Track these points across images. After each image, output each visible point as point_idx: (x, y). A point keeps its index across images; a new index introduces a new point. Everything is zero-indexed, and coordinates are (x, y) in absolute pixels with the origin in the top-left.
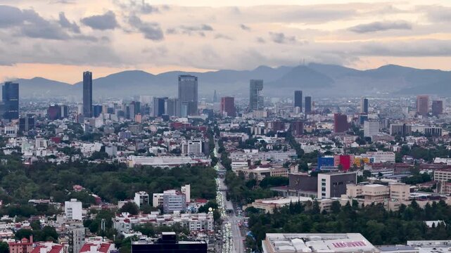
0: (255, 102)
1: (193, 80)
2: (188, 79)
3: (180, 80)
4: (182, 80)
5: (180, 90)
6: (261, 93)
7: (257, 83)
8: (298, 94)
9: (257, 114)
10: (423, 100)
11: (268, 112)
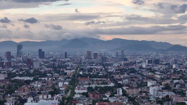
6: (22, 50)
7: (20, 46)
8: (40, 51)
9: (19, 59)
10: (89, 53)
11: (23, 58)
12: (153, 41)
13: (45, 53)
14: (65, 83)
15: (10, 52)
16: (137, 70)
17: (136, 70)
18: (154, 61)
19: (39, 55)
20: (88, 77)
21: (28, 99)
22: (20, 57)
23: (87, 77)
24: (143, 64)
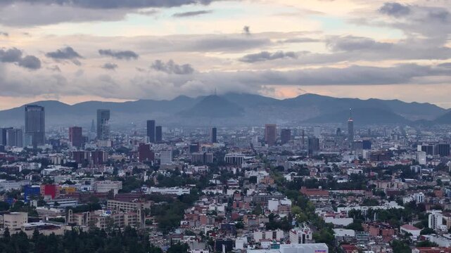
0: (102, 131)
1: (40, 110)
2: (34, 109)
3: (26, 110)
4: (29, 110)
5: (27, 119)
6: (108, 123)
7: (104, 113)
8: (151, 124)
9: (102, 143)
10: (271, 129)
11: (112, 142)
12: (396, 101)
13: (164, 130)
14: (283, 202)
15: (81, 128)
16: (416, 170)
17: (414, 170)
18: (436, 148)
19: (148, 135)
20: (320, 187)
21: (237, 241)
22: (106, 139)
23: (318, 188)
24: (420, 156)
